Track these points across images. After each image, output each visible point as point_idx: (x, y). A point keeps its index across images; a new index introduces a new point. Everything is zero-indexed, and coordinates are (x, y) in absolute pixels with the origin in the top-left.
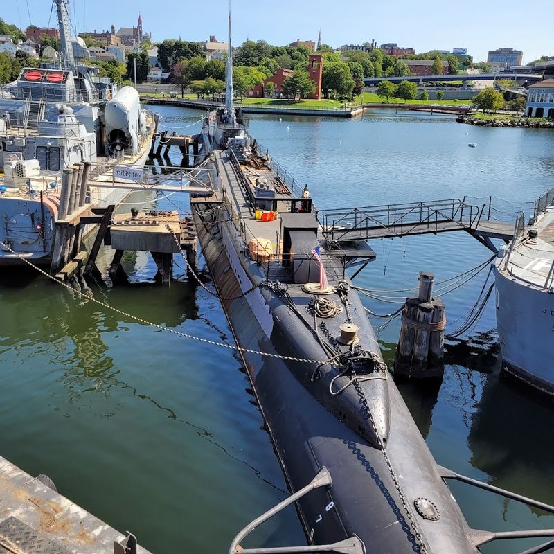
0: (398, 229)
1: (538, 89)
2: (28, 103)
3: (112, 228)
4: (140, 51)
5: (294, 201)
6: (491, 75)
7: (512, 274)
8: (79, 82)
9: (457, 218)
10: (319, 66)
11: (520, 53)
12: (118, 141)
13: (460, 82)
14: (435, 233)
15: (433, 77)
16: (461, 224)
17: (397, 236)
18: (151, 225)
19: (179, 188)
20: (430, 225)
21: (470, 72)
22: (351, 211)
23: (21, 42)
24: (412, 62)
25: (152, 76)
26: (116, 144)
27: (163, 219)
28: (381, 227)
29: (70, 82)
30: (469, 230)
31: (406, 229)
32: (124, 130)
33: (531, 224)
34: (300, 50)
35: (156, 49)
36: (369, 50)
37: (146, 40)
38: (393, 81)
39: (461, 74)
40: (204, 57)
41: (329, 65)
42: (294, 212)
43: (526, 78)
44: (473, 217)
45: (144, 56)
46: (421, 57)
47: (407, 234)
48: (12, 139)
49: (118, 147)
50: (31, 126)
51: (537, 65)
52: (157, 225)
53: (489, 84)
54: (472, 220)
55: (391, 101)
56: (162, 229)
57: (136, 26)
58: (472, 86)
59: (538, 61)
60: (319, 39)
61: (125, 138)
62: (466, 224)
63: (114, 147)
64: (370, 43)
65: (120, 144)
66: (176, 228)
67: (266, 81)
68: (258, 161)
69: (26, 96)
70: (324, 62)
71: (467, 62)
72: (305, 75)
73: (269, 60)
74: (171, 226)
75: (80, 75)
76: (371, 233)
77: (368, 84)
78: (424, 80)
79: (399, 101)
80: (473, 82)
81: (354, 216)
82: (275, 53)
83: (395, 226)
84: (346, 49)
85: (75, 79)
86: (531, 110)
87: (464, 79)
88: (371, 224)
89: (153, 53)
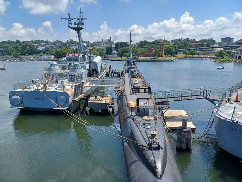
0: (180, 98)
1: (239, 50)
2: (68, 63)
3: (89, 101)
4: (110, 46)
5: (145, 89)
6: (222, 46)
7: (219, 115)
8: (84, 56)
9: (202, 94)
10: (163, 47)
11: (233, 38)
12: (94, 72)
13: (211, 49)
14: (194, 99)
15: (202, 48)
16: (204, 96)
17: (180, 100)
18: (100, 100)
19: (109, 86)
20: (192, 97)
21: (214, 45)
22: (164, 92)
23: (77, 45)
24: (195, 44)
25: (113, 53)
26: (94, 73)
27: (105, 98)
28: (174, 97)
29: (81, 56)
30: (206, 98)
31: (183, 98)
32: (96, 69)
33: (230, 96)
34: (158, 42)
35: (114, 45)
36: (180, 41)
37: (112, 43)
38: (188, 50)
39: (211, 46)
40: (128, 46)
41: (167, 46)
42: (145, 93)
43: (235, 46)
44: (207, 94)
45: (111, 47)
46: (197, 42)
47: (183, 100)
48: (62, 73)
49: (95, 74)
50: (69, 69)
51: (239, 42)
52: (102, 100)
53: (222, 49)
54: (207, 95)
55: (188, 56)
56: (104, 102)
57: (109, 39)
58: (216, 50)
59: (239, 40)
60: (164, 38)
61: (97, 71)
62: (205, 96)
63: (93, 74)
64: (181, 39)
65: (95, 73)
66: (108, 101)
67: (146, 52)
68: (138, 76)
69: (68, 61)
70: (165, 46)
71: (214, 42)
72: (158, 50)
73: (148, 46)
74: (106, 101)
75: (84, 54)
76: (170, 99)
77: (180, 51)
78: (198, 49)
79: (190, 56)
80: (216, 49)
81: (165, 94)
82: (150, 43)
83: (179, 97)
84: (172, 41)
85: (82, 55)
86: (236, 57)
87: (212, 48)
88: (170, 96)
89: (113, 46)
